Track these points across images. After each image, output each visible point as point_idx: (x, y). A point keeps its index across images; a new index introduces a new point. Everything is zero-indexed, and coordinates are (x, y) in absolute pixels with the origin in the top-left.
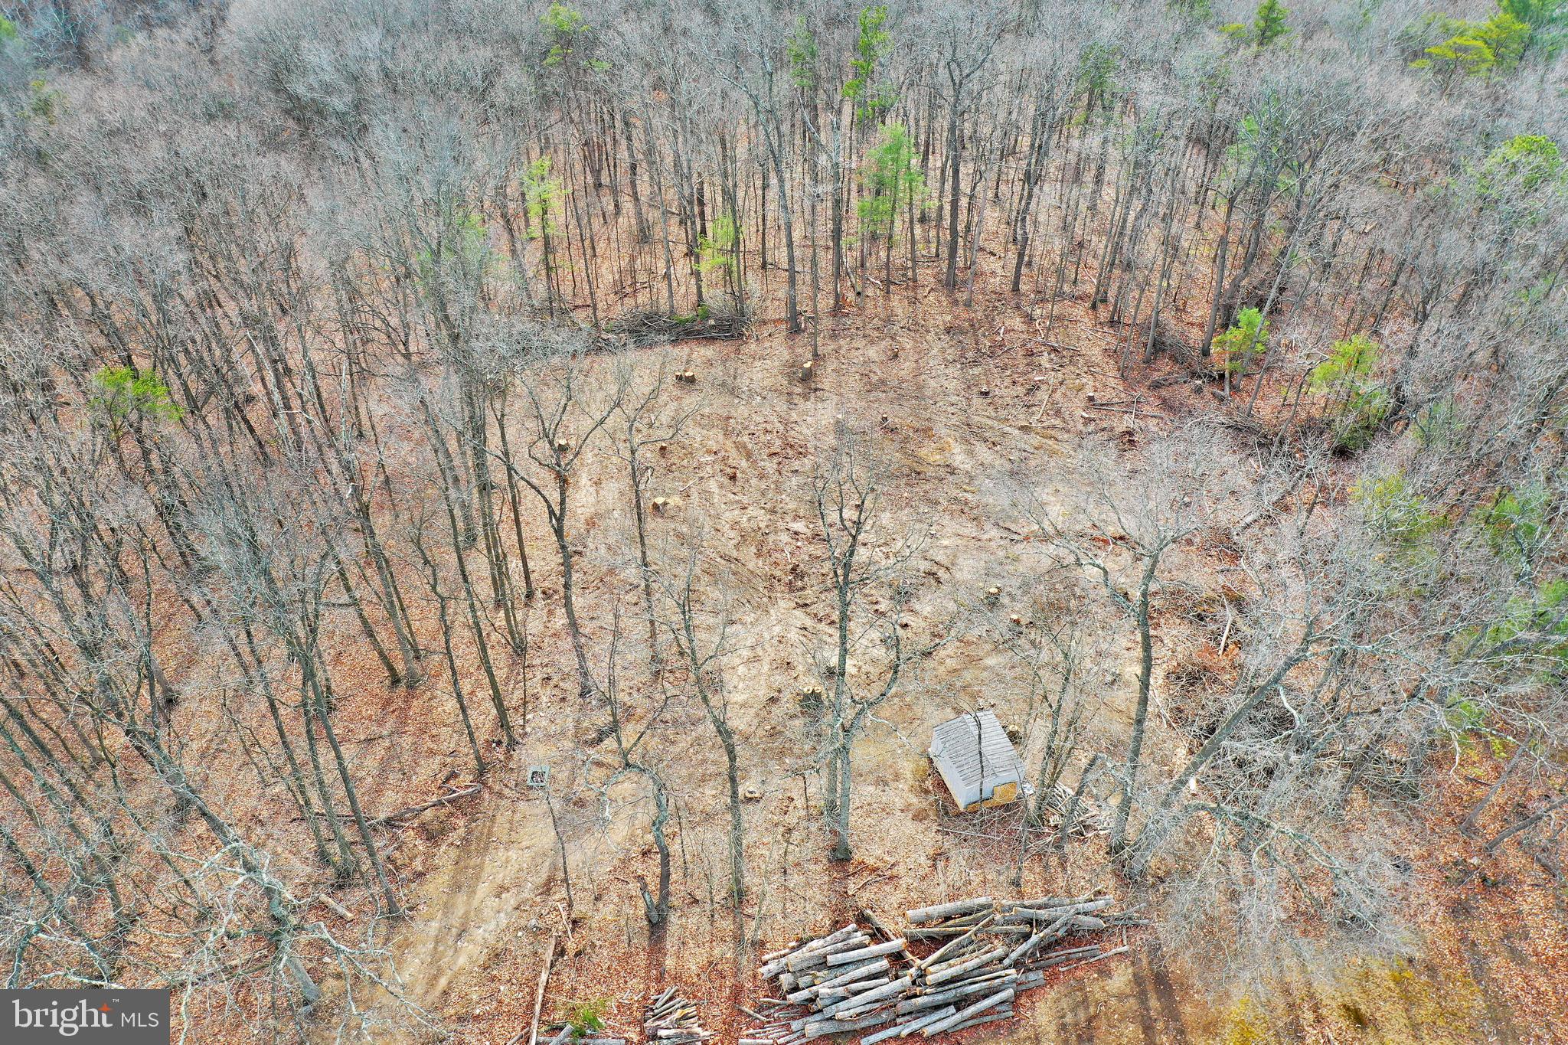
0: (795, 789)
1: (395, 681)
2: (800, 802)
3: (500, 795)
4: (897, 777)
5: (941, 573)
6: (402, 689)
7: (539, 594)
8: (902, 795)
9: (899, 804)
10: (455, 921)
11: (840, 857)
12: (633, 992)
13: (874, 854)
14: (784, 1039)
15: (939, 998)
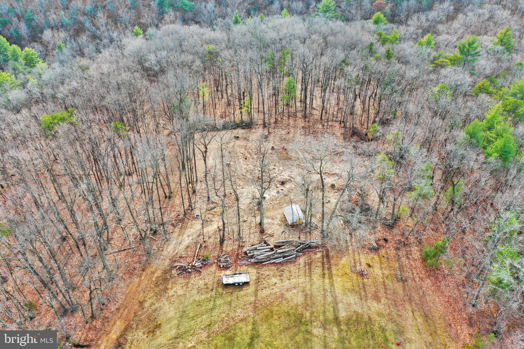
0: (253, 219)
1: (166, 197)
2: (254, 222)
3: (189, 219)
4: (276, 218)
5: (292, 179)
6: (167, 199)
7: (199, 181)
8: (277, 221)
9: (276, 223)
10: (179, 241)
11: (262, 232)
12: (216, 254)
13: (269, 232)
14: (247, 263)
15: (280, 255)
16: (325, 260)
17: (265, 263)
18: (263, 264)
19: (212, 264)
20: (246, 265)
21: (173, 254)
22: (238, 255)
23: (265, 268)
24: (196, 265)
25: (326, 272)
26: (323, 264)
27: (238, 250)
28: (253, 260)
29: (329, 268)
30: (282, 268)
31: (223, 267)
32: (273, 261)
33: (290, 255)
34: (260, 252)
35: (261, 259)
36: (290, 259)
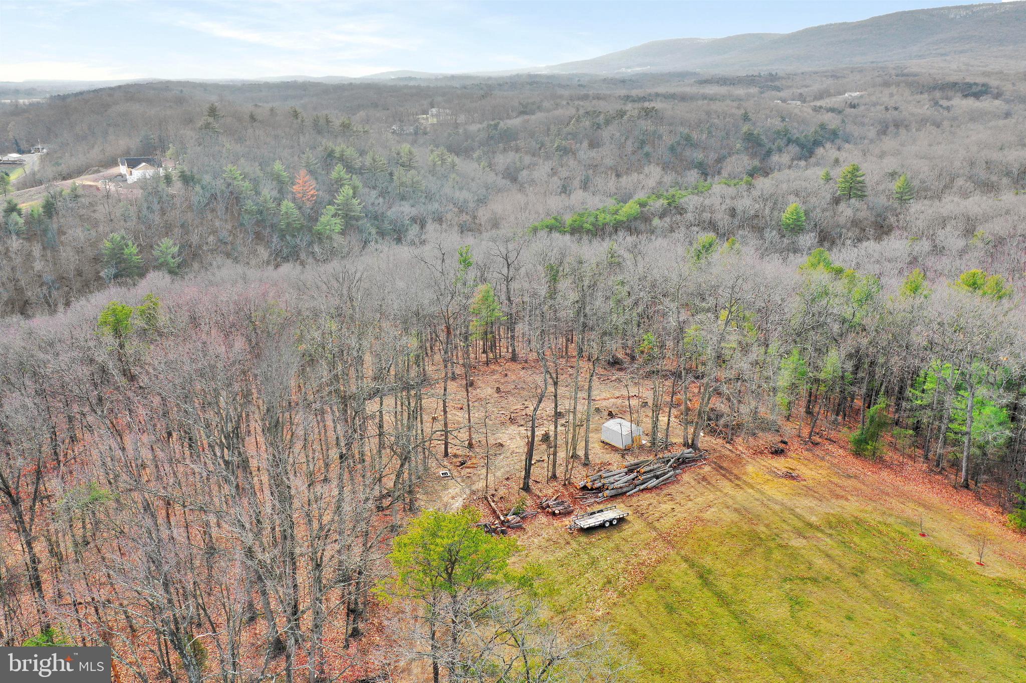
3: (433, 481)
11: (586, 464)
12: (530, 503)
14: (597, 500)
15: (649, 476)
16: (722, 471)
17: (631, 492)
18: (628, 494)
19: (535, 515)
20: (599, 503)
22: (571, 495)
23: (635, 499)
24: (509, 519)
25: (738, 482)
26: (724, 476)
27: (566, 489)
28: (607, 493)
29: (738, 478)
30: (665, 492)
31: (560, 513)
32: (642, 487)
33: (665, 474)
34: (611, 479)
35: (621, 488)
36: (668, 479)
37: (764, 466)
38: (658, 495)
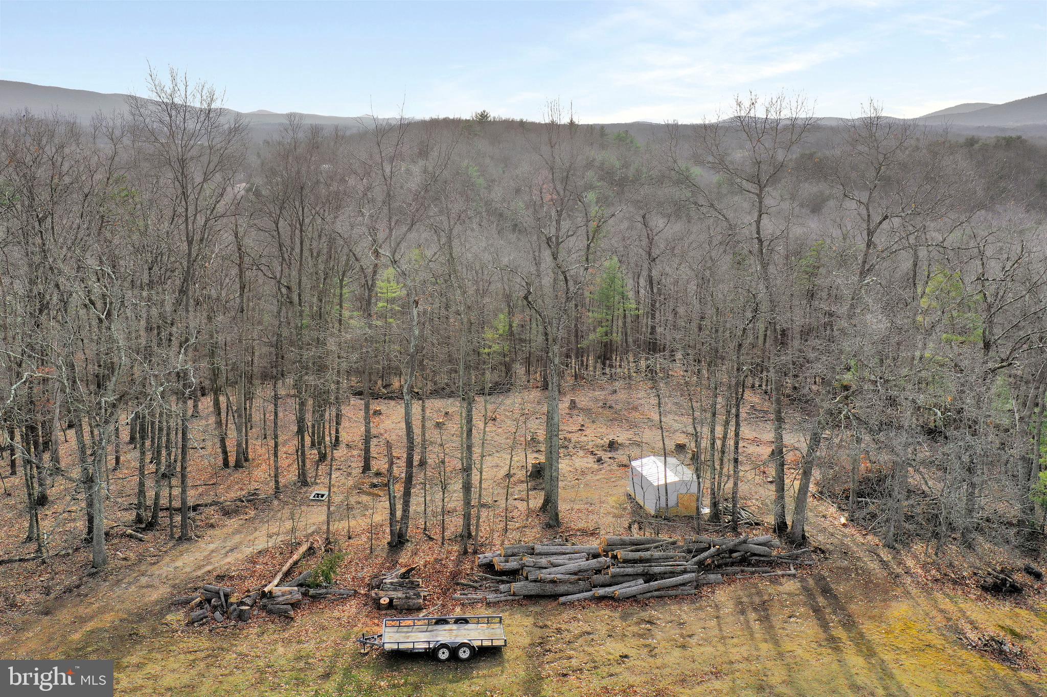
3: (287, 503)
9: (603, 511)
10: (232, 544)
11: (554, 525)
12: (367, 573)
13: (582, 525)
14: (491, 597)
15: (629, 570)
16: (821, 601)
17: (571, 598)
18: (562, 599)
19: (343, 599)
20: (489, 604)
21: (195, 574)
22: (455, 575)
23: (567, 614)
24: (277, 591)
25: (839, 632)
26: (817, 610)
27: (459, 562)
28: (516, 586)
29: (849, 624)
30: (645, 615)
31: (391, 605)
32: (601, 591)
33: (673, 574)
34: (543, 561)
35: (553, 582)
36: (676, 586)
37: (942, 611)
38: (624, 617)
